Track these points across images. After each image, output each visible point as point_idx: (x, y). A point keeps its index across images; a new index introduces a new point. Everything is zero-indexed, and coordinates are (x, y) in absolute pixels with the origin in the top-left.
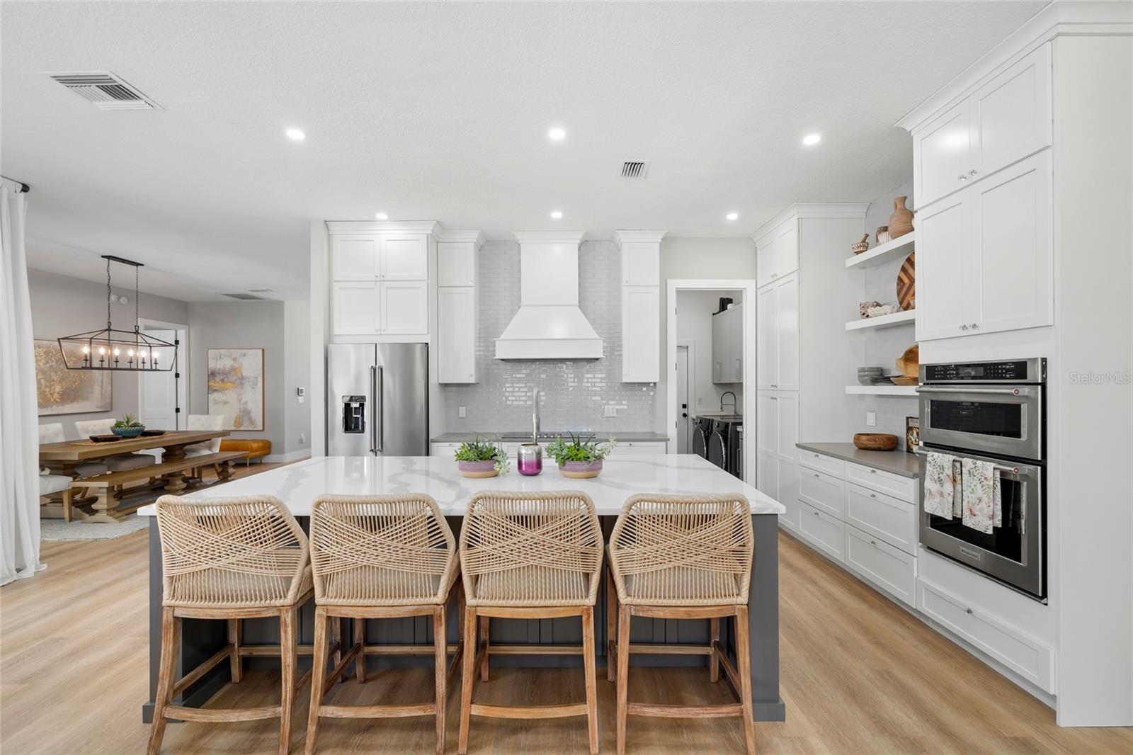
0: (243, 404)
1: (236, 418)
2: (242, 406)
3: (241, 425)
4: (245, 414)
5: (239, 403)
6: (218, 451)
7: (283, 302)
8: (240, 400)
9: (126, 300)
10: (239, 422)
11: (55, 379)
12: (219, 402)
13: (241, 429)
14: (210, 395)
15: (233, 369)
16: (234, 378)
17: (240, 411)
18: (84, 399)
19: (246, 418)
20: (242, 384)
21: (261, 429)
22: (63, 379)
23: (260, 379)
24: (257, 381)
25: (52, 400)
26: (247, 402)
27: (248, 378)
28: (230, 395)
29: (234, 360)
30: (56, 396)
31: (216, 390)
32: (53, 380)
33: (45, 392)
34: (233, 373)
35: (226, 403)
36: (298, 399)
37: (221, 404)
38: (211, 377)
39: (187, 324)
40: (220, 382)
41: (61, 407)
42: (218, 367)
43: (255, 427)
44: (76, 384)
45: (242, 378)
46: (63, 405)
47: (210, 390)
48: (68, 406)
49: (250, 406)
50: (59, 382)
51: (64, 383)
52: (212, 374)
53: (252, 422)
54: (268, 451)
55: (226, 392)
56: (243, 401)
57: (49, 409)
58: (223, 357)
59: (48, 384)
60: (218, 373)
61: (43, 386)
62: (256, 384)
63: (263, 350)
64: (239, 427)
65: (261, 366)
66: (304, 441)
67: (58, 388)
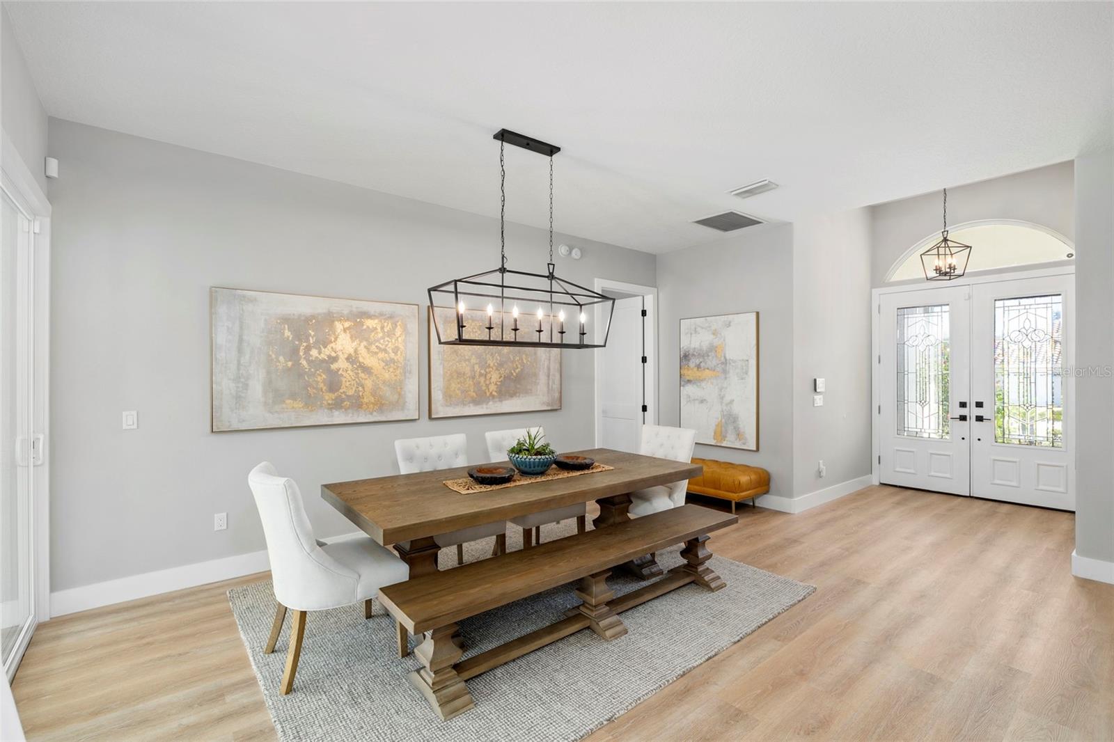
0: (727, 405)
1: (717, 426)
2: (725, 408)
3: (724, 438)
4: (730, 419)
5: (722, 403)
6: (683, 504)
7: (790, 224)
8: (722, 398)
9: (579, 253)
10: (720, 433)
11: (492, 365)
12: (694, 400)
13: (723, 445)
14: (682, 388)
15: (713, 349)
16: (714, 363)
17: (723, 416)
18: (527, 392)
19: (730, 428)
20: (725, 372)
21: (755, 449)
22: (501, 365)
23: (753, 362)
24: (747, 366)
25: (488, 394)
26: (732, 402)
27: (734, 362)
28: (708, 390)
29: (714, 334)
30: (492, 387)
31: (689, 381)
32: (489, 366)
33: (479, 383)
34: (712, 354)
35: (702, 401)
36: (814, 399)
37: (697, 402)
38: (684, 362)
39: (655, 287)
40: (695, 369)
41: (498, 404)
42: (693, 346)
43: (744, 444)
44: (517, 371)
45: (725, 362)
46: (501, 401)
47: (683, 380)
48: (507, 402)
49: (737, 409)
50: (497, 369)
51: (502, 371)
52: (685, 357)
53: (739, 435)
54: (765, 488)
55: (703, 384)
56: (728, 399)
57: (485, 406)
58: (699, 329)
59: (483, 371)
60: (693, 355)
61: (477, 374)
62: (746, 373)
63: (758, 314)
64: (721, 442)
65: (754, 342)
66: (824, 474)
67: (495, 377)
